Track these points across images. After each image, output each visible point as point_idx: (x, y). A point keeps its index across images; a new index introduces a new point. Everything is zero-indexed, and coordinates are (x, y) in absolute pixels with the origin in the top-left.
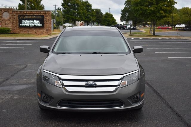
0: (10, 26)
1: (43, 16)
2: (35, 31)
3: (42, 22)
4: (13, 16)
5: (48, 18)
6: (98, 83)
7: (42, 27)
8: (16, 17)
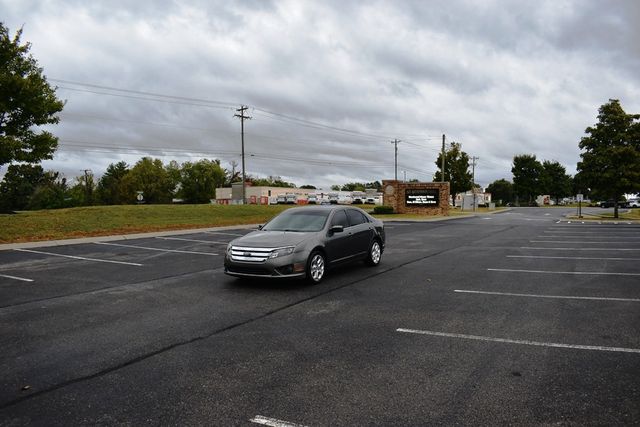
0: (394, 204)
1: (437, 190)
2: (426, 210)
3: (436, 199)
4: (398, 191)
5: (444, 192)
6: (252, 254)
7: (436, 205)
8: (403, 192)
